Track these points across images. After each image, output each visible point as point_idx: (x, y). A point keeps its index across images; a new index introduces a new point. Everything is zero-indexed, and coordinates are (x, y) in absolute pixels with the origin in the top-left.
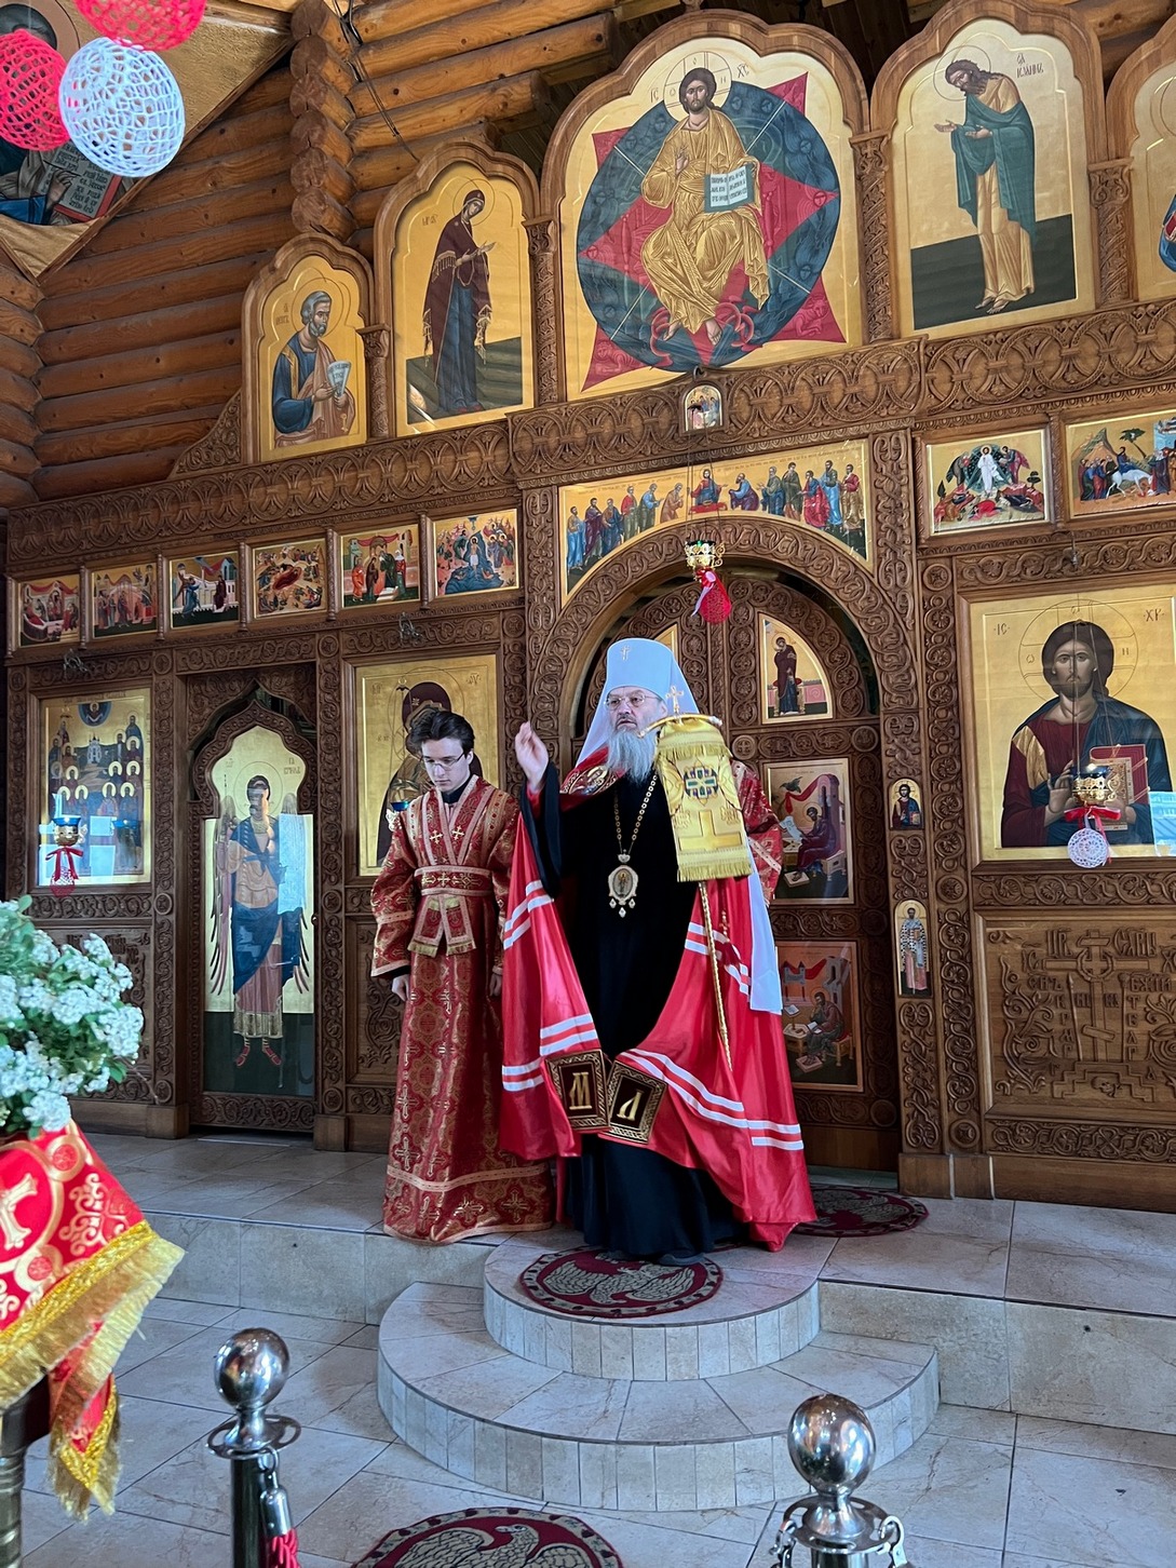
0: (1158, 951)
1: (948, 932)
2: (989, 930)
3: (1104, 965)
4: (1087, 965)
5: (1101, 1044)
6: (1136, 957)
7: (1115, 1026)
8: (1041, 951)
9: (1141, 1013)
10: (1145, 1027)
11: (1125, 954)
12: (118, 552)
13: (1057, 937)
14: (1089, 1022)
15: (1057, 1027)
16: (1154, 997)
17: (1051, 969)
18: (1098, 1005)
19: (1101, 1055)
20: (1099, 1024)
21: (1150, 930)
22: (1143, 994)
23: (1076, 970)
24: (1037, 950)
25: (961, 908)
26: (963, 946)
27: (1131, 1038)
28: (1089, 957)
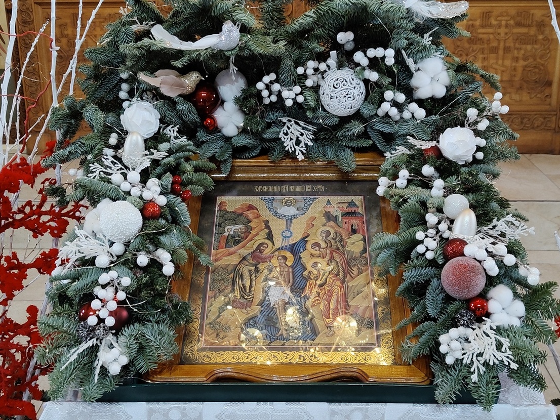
0: (535, 23)
3: (507, 30)
4: (499, 31)
6: (524, 26)
7: (508, 63)
8: (478, 23)
9: (521, 56)
10: (522, 63)
11: (519, 24)
13: (486, 15)
14: (495, 61)
16: (529, 47)
17: (480, 33)
18: (501, 52)
20: (500, 62)
21: (532, 12)
22: (524, 46)
23: (493, 34)
24: (474, 23)
27: (515, 69)
28: (500, 26)
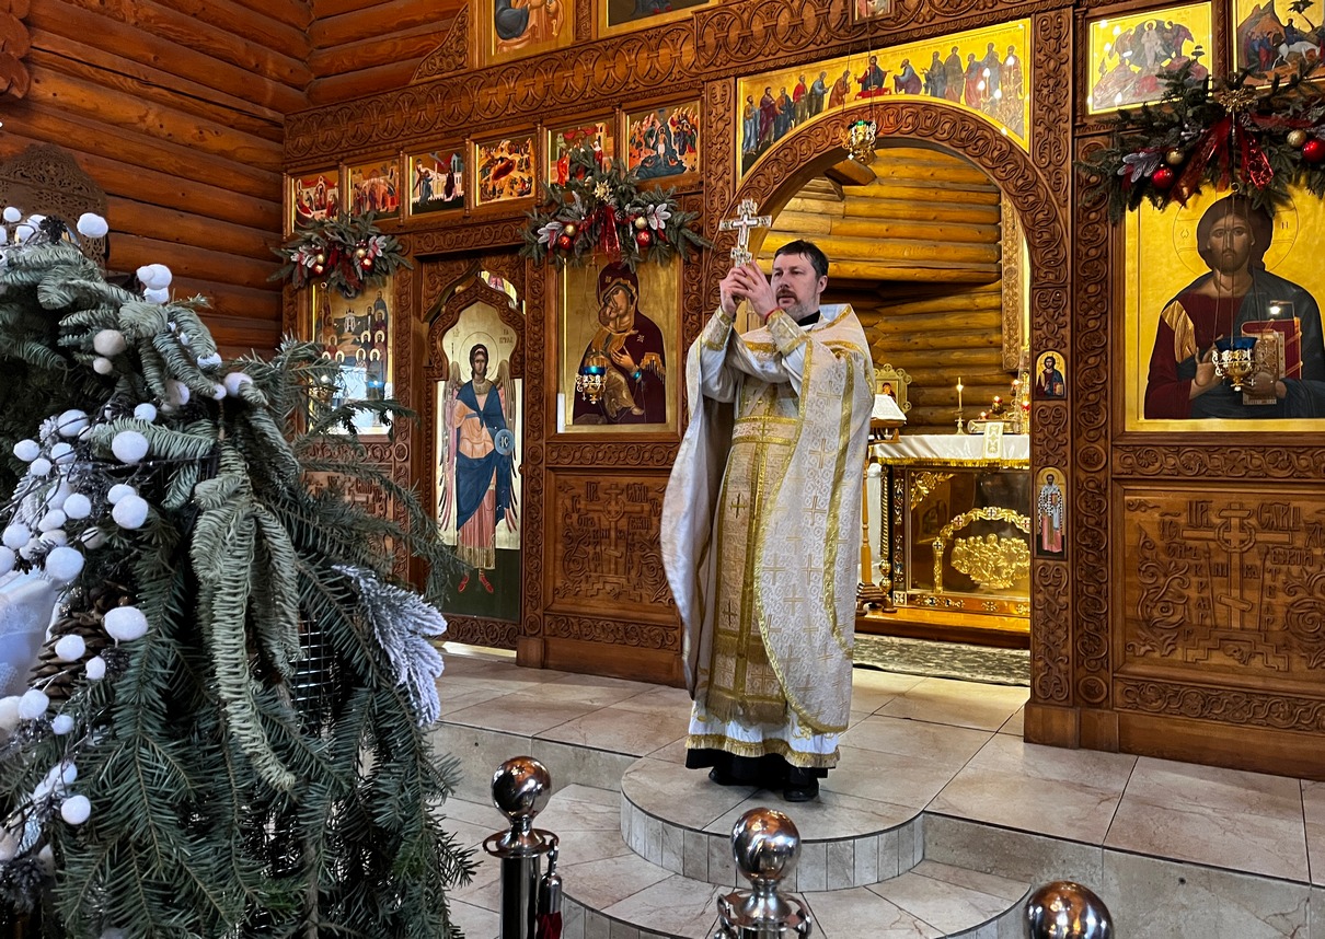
0: (1302, 524)
1: (1085, 499)
2: (1127, 498)
3: (1243, 536)
4: (1227, 536)
5: (1236, 612)
6: (1279, 529)
7: (1252, 595)
9: (1278, 584)
10: (1282, 598)
11: (1267, 527)
12: (369, 150)
13: (1198, 509)
14: (1224, 591)
15: (1192, 593)
16: (1295, 569)
17: (1188, 538)
18: (1235, 575)
19: (1236, 624)
20: (1235, 593)
21: (1295, 504)
22: (1283, 567)
23: (1214, 540)
24: (1175, 519)
25: (1099, 477)
26: (1099, 512)
27: (1270, 609)
28: (1228, 528)
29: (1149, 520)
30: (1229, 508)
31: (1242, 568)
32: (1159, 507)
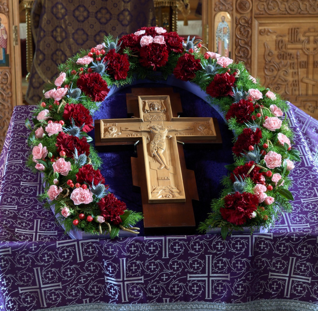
1: (240, 29)
2: (260, 28)
3: (315, 46)
4: (308, 46)
5: (310, 87)
7: (317, 77)
14: (305, 76)
15: (290, 79)
17: (289, 49)
18: (311, 67)
19: (310, 92)
20: (310, 76)
23: (302, 49)
24: (283, 38)
25: (248, 16)
26: (247, 37)
28: (309, 42)
29: (270, 40)
30: (309, 30)
31: (314, 63)
32: (275, 33)
